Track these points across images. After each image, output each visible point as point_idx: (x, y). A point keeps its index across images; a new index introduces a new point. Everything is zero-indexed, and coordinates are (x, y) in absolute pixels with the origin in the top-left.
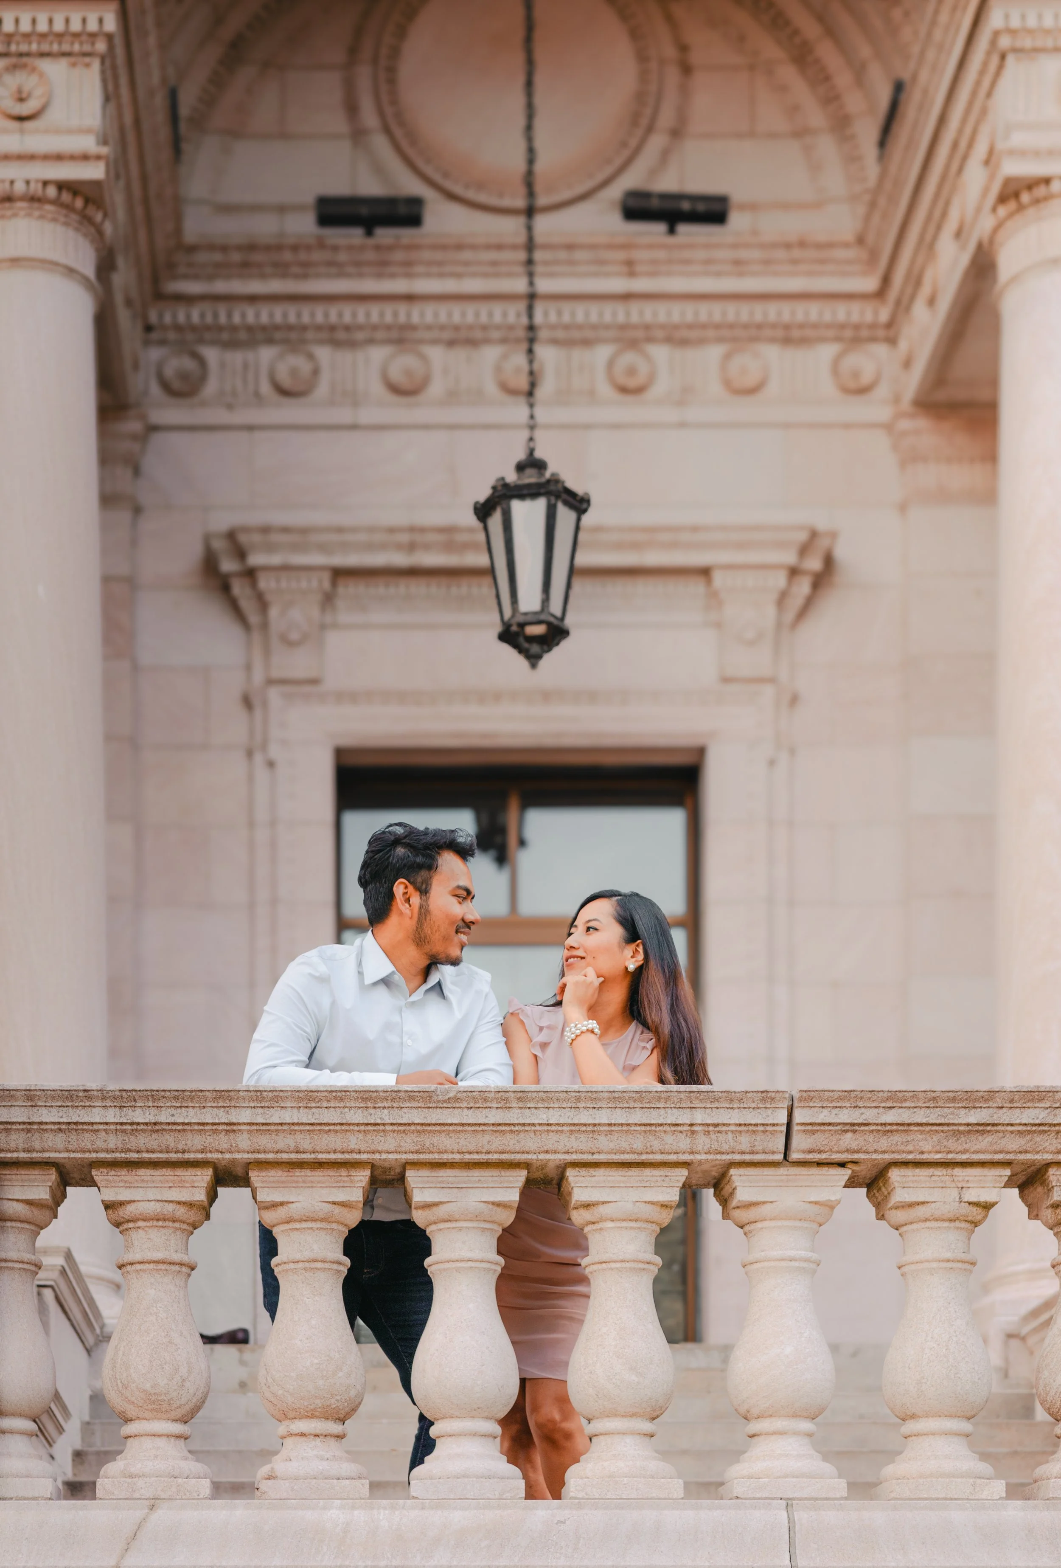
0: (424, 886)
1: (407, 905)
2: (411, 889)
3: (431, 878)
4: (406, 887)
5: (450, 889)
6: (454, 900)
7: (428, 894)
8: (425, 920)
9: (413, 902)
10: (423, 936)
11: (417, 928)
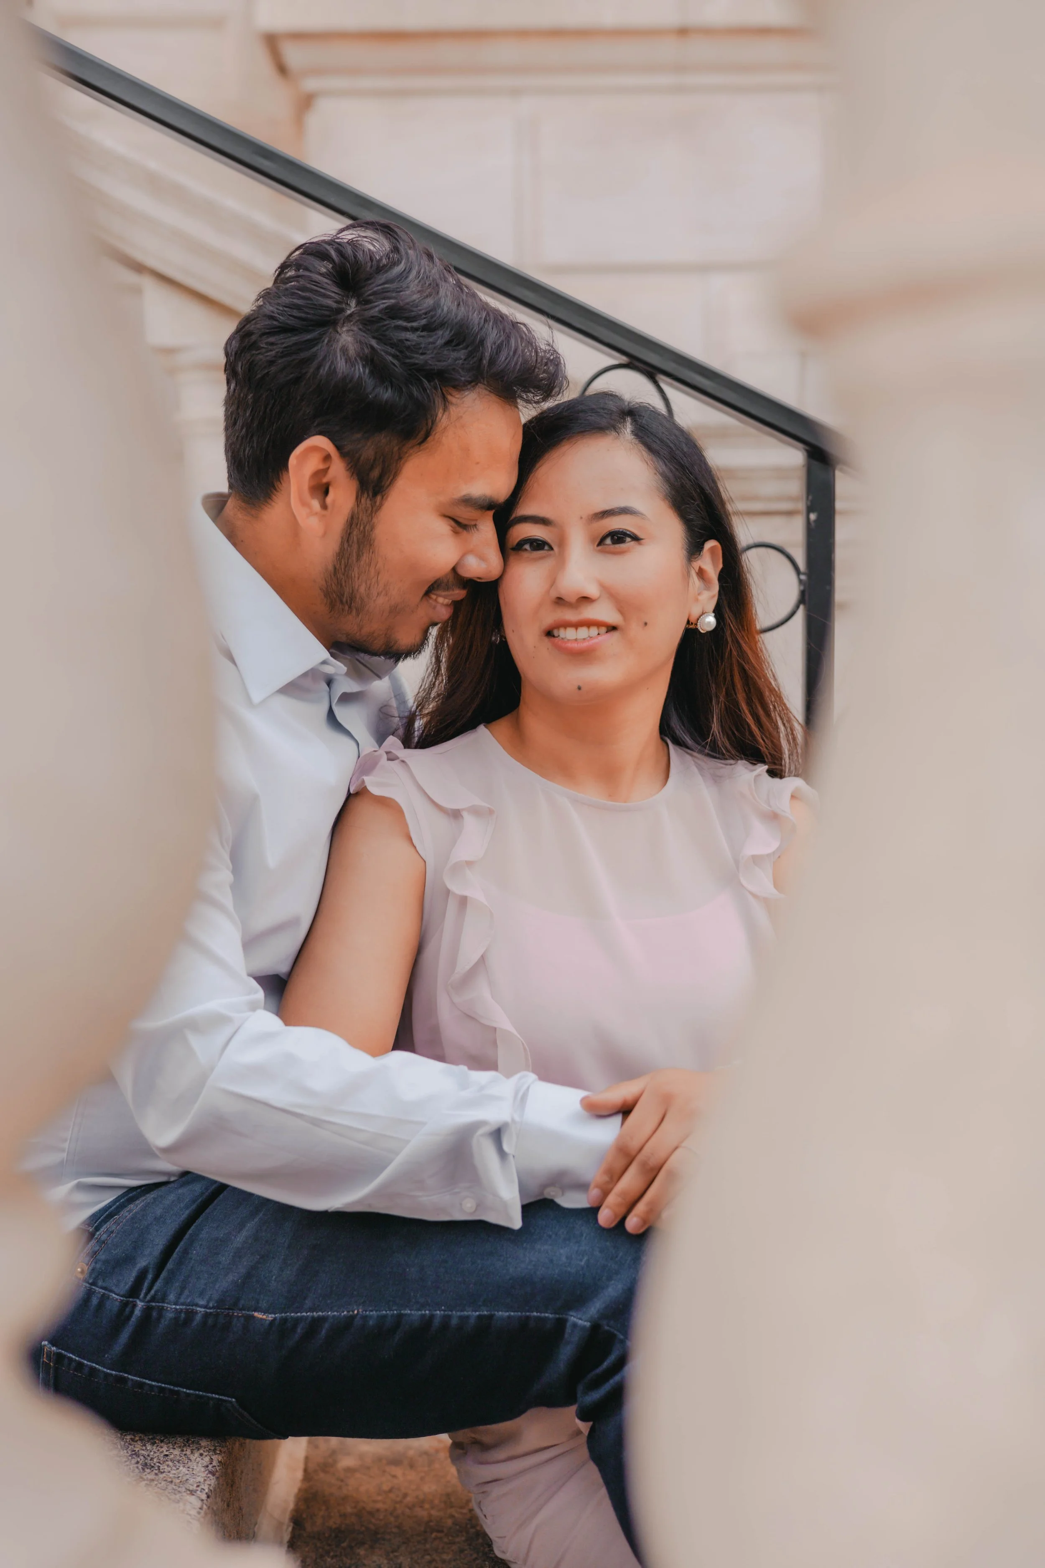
0: (375, 473)
1: (316, 504)
2: (338, 469)
3: (400, 458)
4: (327, 458)
5: (442, 499)
6: (443, 527)
7: (379, 498)
8: (359, 557)
9: (334, 501)
10: (347, 591)
11: (335, 568)
